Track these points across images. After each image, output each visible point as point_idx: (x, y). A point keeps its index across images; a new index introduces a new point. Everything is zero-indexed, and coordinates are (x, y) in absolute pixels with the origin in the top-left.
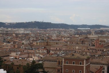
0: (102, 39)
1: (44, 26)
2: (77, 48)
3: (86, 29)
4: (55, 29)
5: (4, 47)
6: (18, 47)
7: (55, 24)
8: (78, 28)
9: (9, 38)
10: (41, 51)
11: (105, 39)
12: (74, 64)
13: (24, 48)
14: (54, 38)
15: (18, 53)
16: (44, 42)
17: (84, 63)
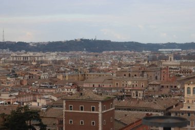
0: (186, 67)
1: (97, 48)
2: (130, 83)
3: (174, 50)
4: (116, 52)
5: (3, 85)
6: (28, 84)
7: (117, 42)
8: (160, 50)
9: (24, 69)
10: (66, 90)
11: (192, 68)
12: (82, 109)
13: (38, 85)
14: (103, 67)
15: (13, 94)
16: (78, 75)
17: (99, 108)
